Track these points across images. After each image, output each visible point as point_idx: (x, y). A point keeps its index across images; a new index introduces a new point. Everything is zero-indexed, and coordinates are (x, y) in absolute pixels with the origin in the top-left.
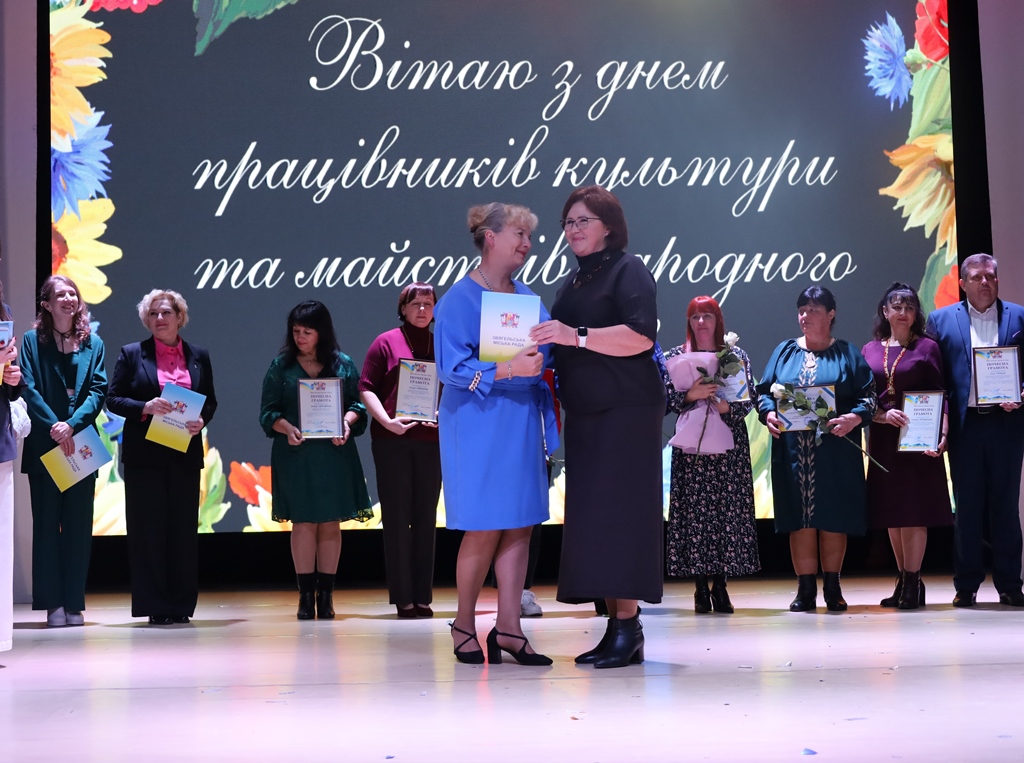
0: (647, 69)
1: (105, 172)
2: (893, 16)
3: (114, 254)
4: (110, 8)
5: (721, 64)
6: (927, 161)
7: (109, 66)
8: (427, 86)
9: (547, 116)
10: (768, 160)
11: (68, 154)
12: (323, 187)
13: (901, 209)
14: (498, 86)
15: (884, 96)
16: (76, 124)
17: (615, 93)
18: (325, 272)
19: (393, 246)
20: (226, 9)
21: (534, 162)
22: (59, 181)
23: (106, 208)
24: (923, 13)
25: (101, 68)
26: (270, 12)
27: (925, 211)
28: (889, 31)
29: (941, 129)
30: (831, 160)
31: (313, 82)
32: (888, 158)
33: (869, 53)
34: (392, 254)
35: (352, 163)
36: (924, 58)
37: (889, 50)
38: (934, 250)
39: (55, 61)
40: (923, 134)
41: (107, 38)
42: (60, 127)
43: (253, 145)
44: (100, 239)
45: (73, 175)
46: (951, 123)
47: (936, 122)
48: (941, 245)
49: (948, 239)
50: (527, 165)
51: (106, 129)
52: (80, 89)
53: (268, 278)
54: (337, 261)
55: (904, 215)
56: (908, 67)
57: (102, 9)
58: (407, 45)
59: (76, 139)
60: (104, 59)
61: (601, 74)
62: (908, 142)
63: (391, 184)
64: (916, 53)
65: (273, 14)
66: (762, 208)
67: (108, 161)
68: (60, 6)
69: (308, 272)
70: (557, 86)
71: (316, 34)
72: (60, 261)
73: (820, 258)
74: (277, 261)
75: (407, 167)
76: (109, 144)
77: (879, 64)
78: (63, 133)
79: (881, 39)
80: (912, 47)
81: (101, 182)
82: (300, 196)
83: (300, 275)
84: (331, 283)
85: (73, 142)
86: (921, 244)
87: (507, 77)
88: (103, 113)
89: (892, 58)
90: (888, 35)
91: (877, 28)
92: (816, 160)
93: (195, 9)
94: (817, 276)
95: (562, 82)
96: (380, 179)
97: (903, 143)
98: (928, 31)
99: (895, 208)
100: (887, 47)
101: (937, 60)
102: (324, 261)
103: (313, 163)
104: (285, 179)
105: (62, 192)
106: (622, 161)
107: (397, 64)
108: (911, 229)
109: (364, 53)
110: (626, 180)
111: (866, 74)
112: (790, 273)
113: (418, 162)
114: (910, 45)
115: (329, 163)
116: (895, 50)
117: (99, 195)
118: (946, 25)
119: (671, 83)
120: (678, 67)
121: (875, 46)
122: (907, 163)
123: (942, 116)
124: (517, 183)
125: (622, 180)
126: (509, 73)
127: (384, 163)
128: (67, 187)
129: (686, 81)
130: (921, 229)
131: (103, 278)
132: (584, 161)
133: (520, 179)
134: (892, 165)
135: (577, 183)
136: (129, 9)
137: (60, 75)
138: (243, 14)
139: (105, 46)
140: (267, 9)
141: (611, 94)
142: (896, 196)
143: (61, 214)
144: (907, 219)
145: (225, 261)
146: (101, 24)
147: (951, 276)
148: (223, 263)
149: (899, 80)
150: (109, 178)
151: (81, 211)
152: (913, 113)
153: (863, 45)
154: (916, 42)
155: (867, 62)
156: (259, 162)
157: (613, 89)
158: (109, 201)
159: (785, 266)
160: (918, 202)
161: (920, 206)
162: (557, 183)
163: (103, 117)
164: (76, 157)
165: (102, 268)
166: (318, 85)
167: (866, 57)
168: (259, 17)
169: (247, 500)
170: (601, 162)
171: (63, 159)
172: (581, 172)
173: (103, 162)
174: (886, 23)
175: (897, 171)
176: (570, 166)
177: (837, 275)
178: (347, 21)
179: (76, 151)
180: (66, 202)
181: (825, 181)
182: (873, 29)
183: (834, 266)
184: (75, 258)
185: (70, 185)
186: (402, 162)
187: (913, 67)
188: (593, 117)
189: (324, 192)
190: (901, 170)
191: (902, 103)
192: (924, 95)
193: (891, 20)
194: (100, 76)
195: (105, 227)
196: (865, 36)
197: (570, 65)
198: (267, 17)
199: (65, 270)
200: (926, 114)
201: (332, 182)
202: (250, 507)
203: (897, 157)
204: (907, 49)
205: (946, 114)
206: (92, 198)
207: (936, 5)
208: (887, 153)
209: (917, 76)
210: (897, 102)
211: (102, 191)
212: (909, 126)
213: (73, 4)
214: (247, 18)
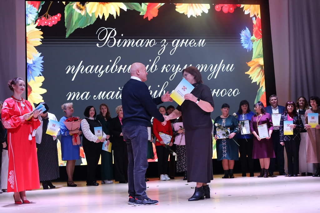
0: (185, 41)
1: (42, 69)
2: (247, 28)
3: (44, 91)
4: (43, 25)
5: (204, 40)
6: (257, 65)
7: (43, 41)
8: (128, 46)
9: (159, 54)
10: (217, 65)
11: (32, 64)
12: (101, 73)
13: (251, 77)
14: (146, 46)
15: (246, 48)
16: (34, 56)
17: (177, 48)
18: (101, 95)
19: (119, 88)
20: (74, 26)
21: (156, 66)
22: (29, 71)
23: (42, 79)
24: (255, 27)
25: (41, 41)
26: (86, 26)
27: (257, 78)
28: (247, 32)
29: (260, 57)
30: (233, 65)
31: (98, 45)
32: (247, 64)
33: (242, 37)
34: (119, 90)
35: (108, 66)
36: (256, 38)
37: (247, 37)
38: (259, 88)
39: (28, 39)
40: (256, 58)
41: (42, 33)
42: (29, 57)
43: (82, 62)
44: (40, 87)
45: (33, 70)
46: (263, 55)
47: (259, 55)
48: (261, 87)
49: (263, 85)
50: (154, 66)
51: (42, 58)
52: (34, 47)
53: (86, 97)
54: (105, 92)
55: (252, 79)
56: (252, 41)
57: (41, 25)
58: (122, 35)
59: (34, 60)
60: (41, 39)
61: (173, 43)
62: (252, 60)
63: (119, 72)
64: (253, 37)
65: (86, 27)
66: (215, 77)
67: (43, 66)
68: (29, 25)
69: (97, 95)
70: (162, 46)
71: (98, 32)
72: (30, 93)
73: (230, 90)
74: (89, 93)
75: (123, 67)
76: (43, 62)
77: (244, 40)
78: (30, 59)
79: (245, 33)
80: (253, 36)
81: (41, 72)
82: (94, 75)
83: (95, 96)
84: (103, 98)
85: (33, 61)
86: (256, 86)
87: (149, 44)
88: (41, 53)
89: (248, 39)
90: (246, 33)
91: (244, 31)
92: (229, 65)
93: (66, 25)
94: (230, 95)
95: (163, 45)
96: (116, 70)
97: (251, 60)
98: (256, 31)
99: (249, 77)
100: (246, 36)
101: (259, 39)
102: (101, 92)
103: (98, 66)
104: (90, 71)
105: (30, 75)
106: (179, 65)
107: (120, 40)
108: (253, 83)
109: (111, 37)
110: (180, 70)
111: (241, 43)
112: (223, 95)
113: (126, 66)
114: (252, 35)
115: (102, 66)
116: (248, 36)
117: (40, 75)
118: (261, 30)
119: (192, 45)
120: (193, 41)
121: (243, 35)
122: (252, 66)
123: (261, 53)
124: (152, 71)
125: (179, 70)
126: (149, 42)
127: (117, 66)
128: (32, 73)
129: (195, 45)
130: (256, 82)
131: (42, 98)
132: (169, 65)
133: (153, 70)
134: (248, 66)
135: (167, 71)
136: (48, 25)
137: (29, 43)
138: (79, 27)
139: (41, 35)
140: (85, 26)
141: (176, 48)
142: (249, 74)
143: (30, 81)
144: (252, 80)
145: (75, 93)
146: (40, 29)
147: (264, 95)
148: (74, 93)
149: (250, 44)
150: (43, 71)
151: (35, 79)
152: (253, 53)
153: (240, 35)
154: (254, 34)
155: (241, 40)
156: (83, 66)
157: (176, 47)
158: (43, 77)
159: (222, 92)
160: (255, 76)
161: (256, 76)
162: (162, 71)
163: (41, 54)
164: (34, 65)
165: (41, 95)
166: (99, 46)
167: (241, 38)
168: (83, 28)
169: (81, 157)
170: (174, 66)
171: (30, 66)
172: (168, 68)
173: (41, 66)
174: (246, 29)
175: (250, 68)
176: (166, 67)
177: (235, 95)
178: (106, 29)
179: (34, 63)
180: (31, 77)
181: (231, 70)
182: (243, 31)
183: (234, 92)
184: (34, 92)
185: (32, 72)
186: (121, 66)
187: (253, 41)
188: (171, 54)
189: (101, 74)
190: (250, 67)
191: (250, 50)
192: (256, 48)
193: (247, 29)
194: (40, 43)
195: (42, 84)
196: (241, 33)
197: (165, 40)
198: (85, 28)
199: (31, 95)
200: (257, 53)
201: (103, 71)
202: (82, 159)
203: (249, 64)
204: (251, 36)
205: (262, 53)
206: (38, 76)
207: (258, 25)
208: (247, 63)
209: (254, 43)
210: (249, 50)
211: (41, 74)
212: (252, 56)
213: (33, 24)
214: (80, 28)
